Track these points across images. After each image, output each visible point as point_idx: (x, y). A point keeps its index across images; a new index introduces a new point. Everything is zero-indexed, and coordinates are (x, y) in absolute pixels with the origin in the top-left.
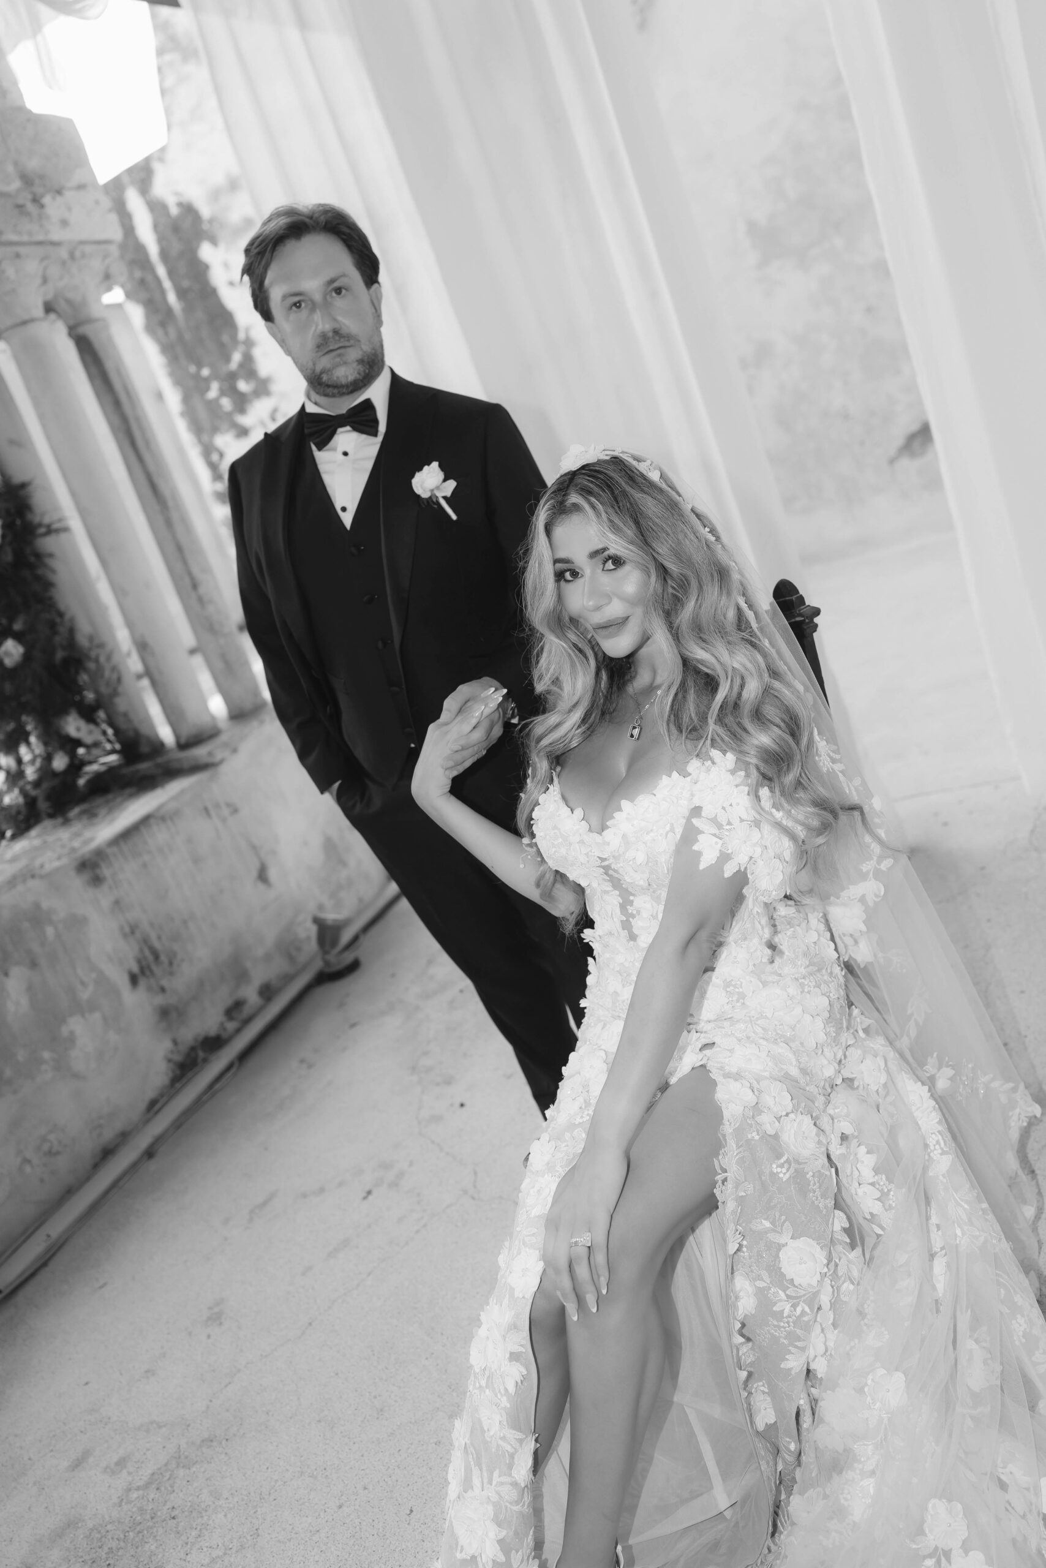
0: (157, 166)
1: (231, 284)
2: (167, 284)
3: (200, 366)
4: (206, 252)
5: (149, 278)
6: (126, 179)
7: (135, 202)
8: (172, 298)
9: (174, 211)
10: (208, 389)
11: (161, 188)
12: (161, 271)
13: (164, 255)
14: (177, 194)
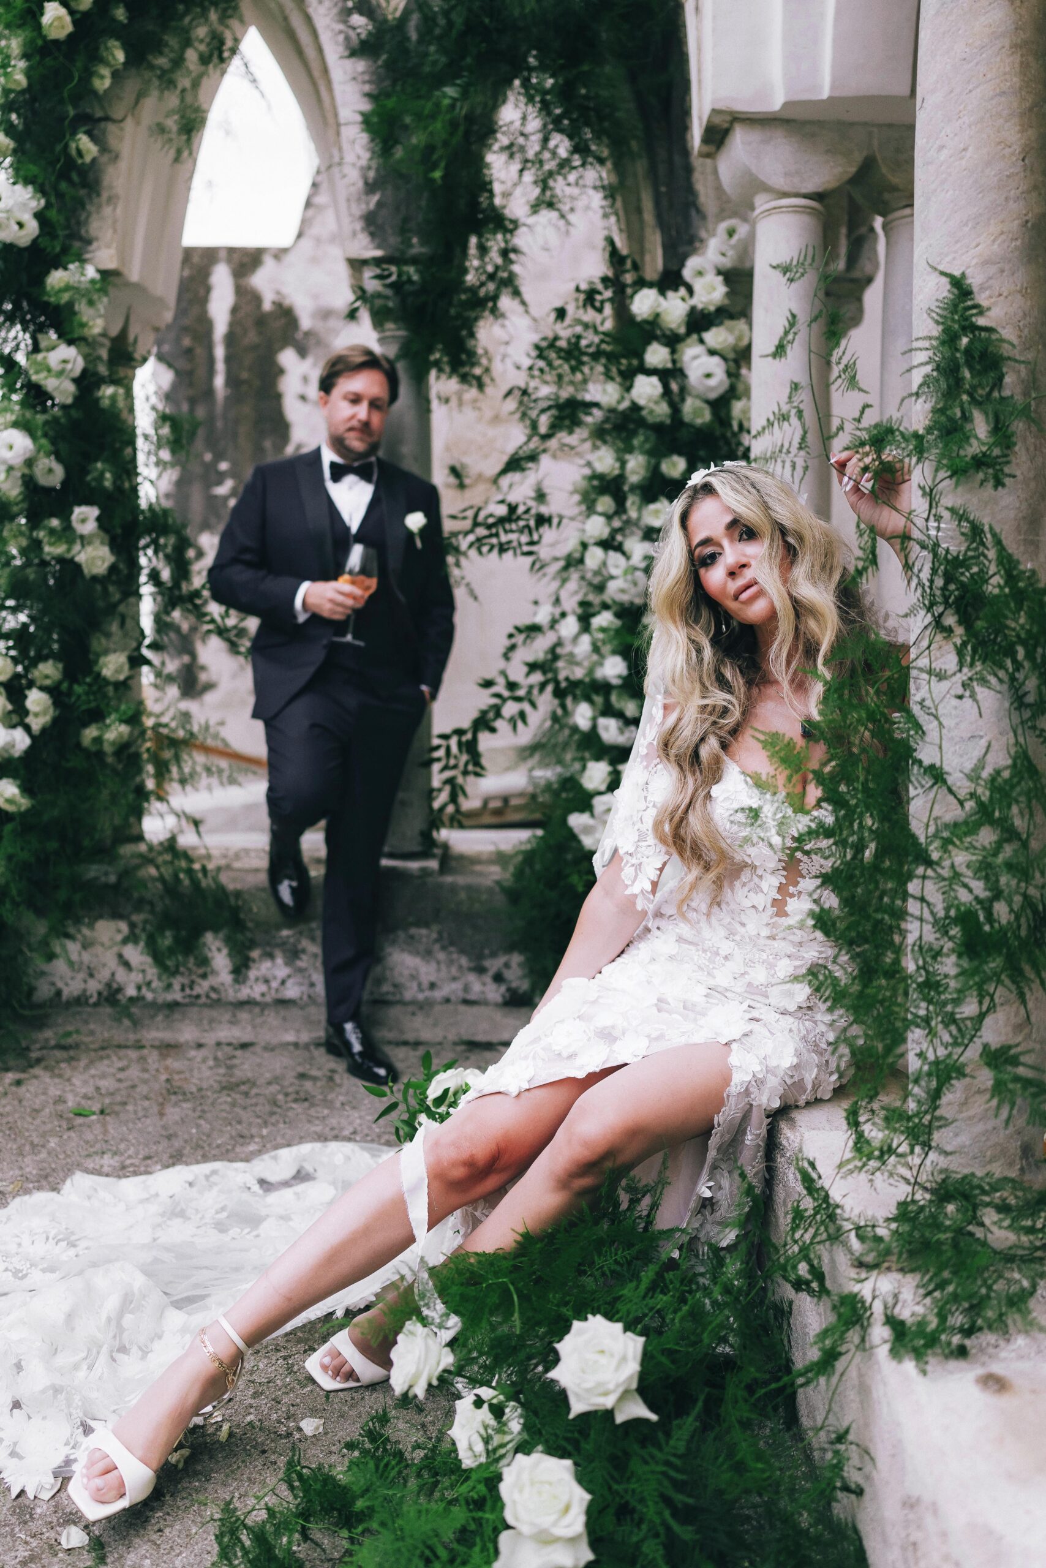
0: (269, 262)
1: (303, 398)
2: (220, 366)
3: (219, 457)
4: (287, 358)
5: (199, 351)
6: (223, 254)
7: (222, 281)
8: (219, 381)
9: (267, 306)
10: (220, 483)
11: (262, 280)
12: (220, 352)
13: (231, 339)
14: (278, 293)
